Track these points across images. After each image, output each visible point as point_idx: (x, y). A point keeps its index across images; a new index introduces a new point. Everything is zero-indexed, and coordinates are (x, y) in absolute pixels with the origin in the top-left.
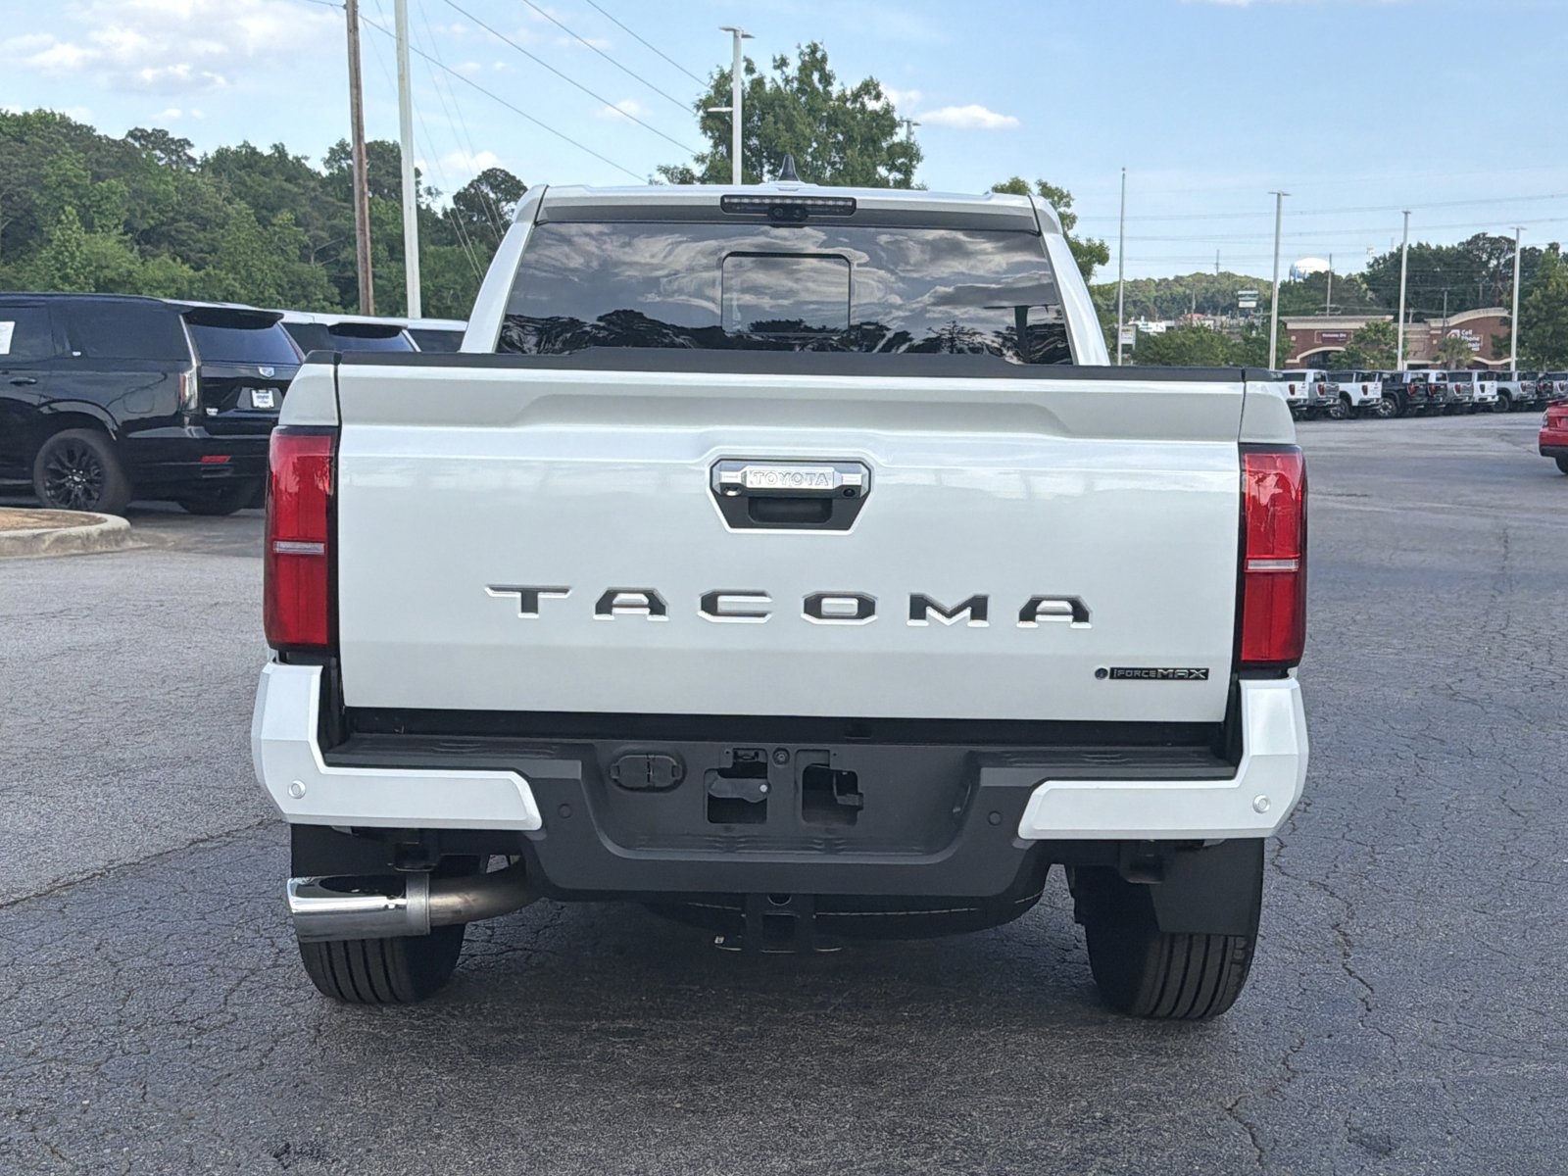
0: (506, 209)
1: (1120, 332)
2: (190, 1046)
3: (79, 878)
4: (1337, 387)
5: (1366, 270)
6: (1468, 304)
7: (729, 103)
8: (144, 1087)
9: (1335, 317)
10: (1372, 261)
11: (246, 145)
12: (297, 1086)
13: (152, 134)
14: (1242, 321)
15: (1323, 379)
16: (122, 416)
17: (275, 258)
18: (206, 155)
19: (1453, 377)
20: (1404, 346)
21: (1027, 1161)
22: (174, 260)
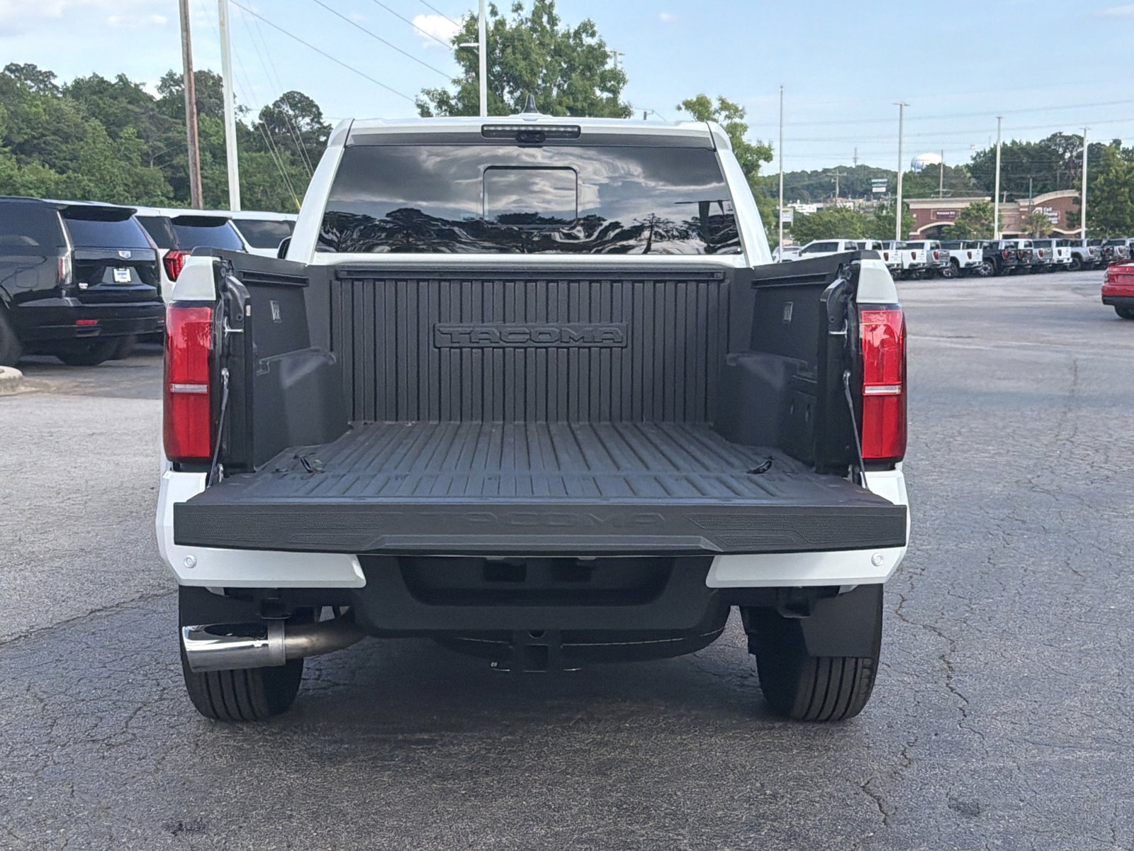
0: (302, 123)
1: (781, 212)
2: (103, 757)
3: (8, 639)
4: (948, 253)
5: (971, 162)
6: (1049, 187)
7: (477, 40)
8: (72, 787)
9: (946, 199)
10: (974, 155)
11: (95, 76)
12: (184, 784)
13: (23, 68)
14: (875, 203)
15: (937, 247)
16: (14, 291)
17: (123, 163)
18: (65, 84)
19: (1037, 244)
20: (999, 221)
21: (717, 825)
22: (43, 166)
